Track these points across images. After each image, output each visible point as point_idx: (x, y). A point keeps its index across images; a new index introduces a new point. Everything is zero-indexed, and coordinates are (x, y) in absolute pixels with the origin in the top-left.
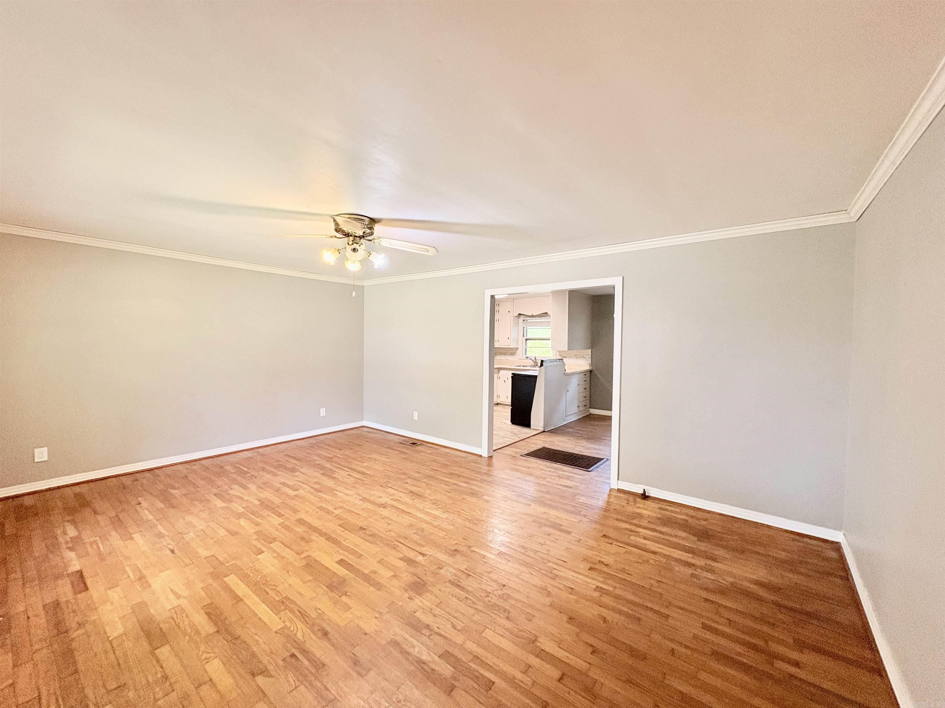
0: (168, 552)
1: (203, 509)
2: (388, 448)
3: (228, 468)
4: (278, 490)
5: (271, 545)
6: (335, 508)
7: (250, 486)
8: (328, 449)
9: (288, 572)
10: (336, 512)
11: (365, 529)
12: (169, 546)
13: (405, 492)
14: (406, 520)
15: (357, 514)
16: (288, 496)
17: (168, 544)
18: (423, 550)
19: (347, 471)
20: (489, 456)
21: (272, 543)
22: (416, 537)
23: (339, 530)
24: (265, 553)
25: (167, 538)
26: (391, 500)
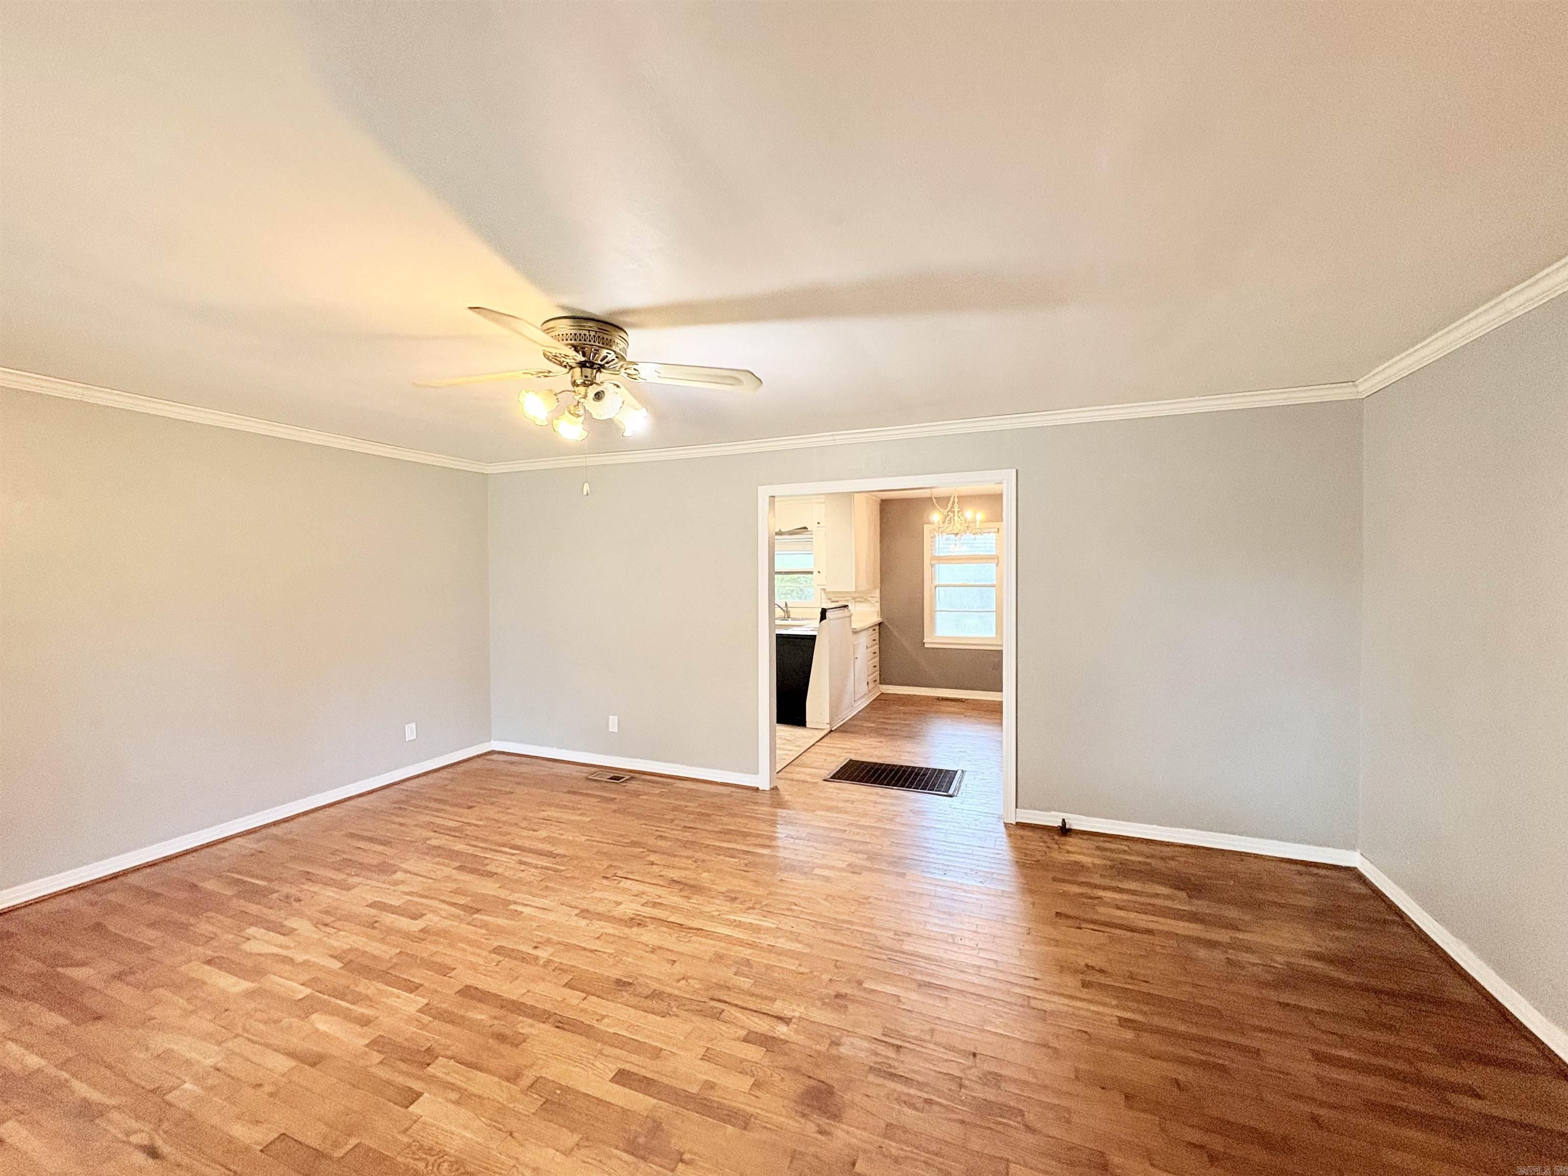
0: (140, 1158)
1: (190, 1008)
2: (569, 792)
3: (210, 885)
4: (373, 925)
5: (430, 1069)
6: (535, 945)
7: (293, 923)
8: (437, 810)
9: (511, 1134)
10: (543, 954)
11: (630, 984)
12: (134, 1139)
13: (661, 883)
14: (706, 947)
15: (592, 951)
16: (407, 935)
17: (128, 1134)
18: (778, 1007)
19: (513, 855)
20: (772, 786)
21: (428, 1065)
22: (745, 983)
23: (574, 997)
24: (426, 1095)
25: (115, 1116)
26: (643, 905)
